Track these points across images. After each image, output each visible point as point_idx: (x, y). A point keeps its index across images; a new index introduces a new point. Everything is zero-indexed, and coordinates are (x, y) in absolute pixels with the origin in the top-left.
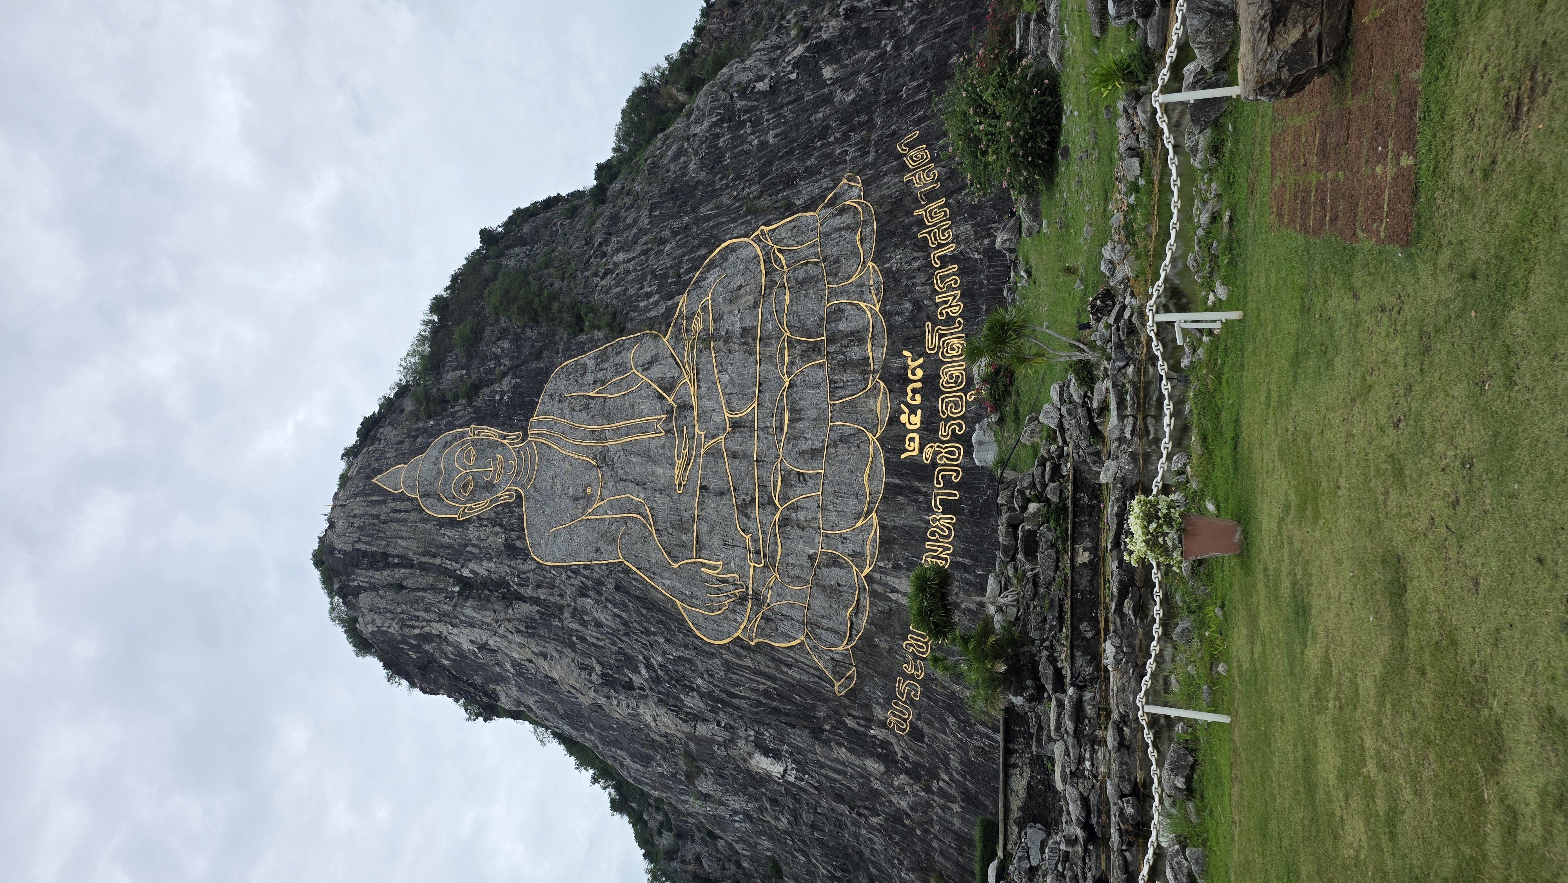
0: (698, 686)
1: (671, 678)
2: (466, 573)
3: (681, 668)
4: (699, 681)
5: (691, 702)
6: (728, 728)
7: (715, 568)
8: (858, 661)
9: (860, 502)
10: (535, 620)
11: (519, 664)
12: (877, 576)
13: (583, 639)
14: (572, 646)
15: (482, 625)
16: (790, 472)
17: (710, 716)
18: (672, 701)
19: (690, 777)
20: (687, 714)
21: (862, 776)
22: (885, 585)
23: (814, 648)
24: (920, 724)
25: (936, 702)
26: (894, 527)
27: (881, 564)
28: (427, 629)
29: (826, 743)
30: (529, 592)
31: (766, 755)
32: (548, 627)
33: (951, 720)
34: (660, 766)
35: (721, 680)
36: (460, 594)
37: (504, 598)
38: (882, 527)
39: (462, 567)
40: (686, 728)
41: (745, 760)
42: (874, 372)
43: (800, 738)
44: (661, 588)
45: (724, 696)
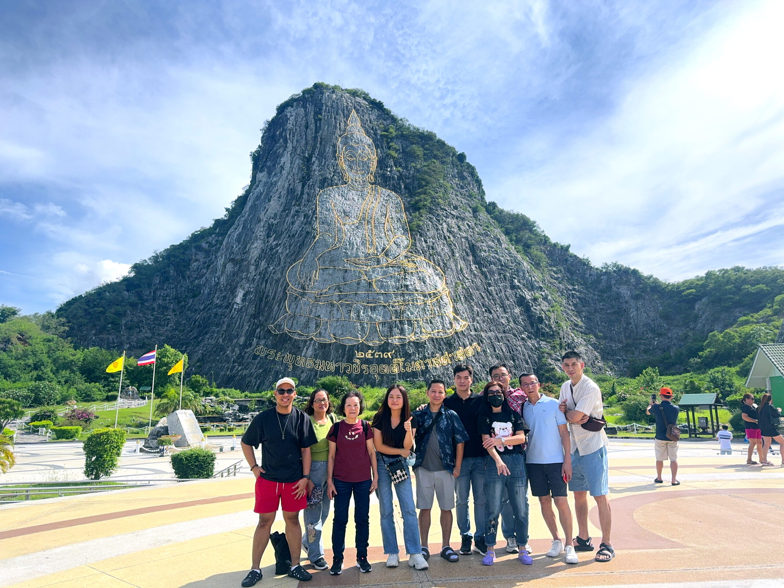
0: (269, 267)
1: (272, 255)
2: (314, 159)
3: (276, 260)
4: (271, 268)
5: (263, 264)
6: (254, 280)
7: (315, 277)
8: (282, 334)
9: (340, 335)
10: (294, 193)
11: (276, 184)
12: (313, 342)
13: (287, 215)
14: (284, 210)
15: (292, 168)
16: (351, 307)
17: (258, 272)
18: (263, 255)
19: (232, 260)
20: (258, 262)
21: (238, 335)
22: (309, 346)
23: (285, 317)
24: (259, 359)
25: (267, 365)
26: (330, 349)
27: (317, 344)
28: (289, 141)
29: (250, 321)
30: (306, 190)
31: (243, 296)
32: (292, 199)
33: (261, 371)
34: (236, 247)
35: (273, 277)
36: (304, 157)
37: (303, 177)
38: (330, 344)
39: (316, 157)
40: (253, 261)
41: (241, 286)
42: (387, 339)
43: (252, 310)
44: (307, 252)
45: (266, 278)
